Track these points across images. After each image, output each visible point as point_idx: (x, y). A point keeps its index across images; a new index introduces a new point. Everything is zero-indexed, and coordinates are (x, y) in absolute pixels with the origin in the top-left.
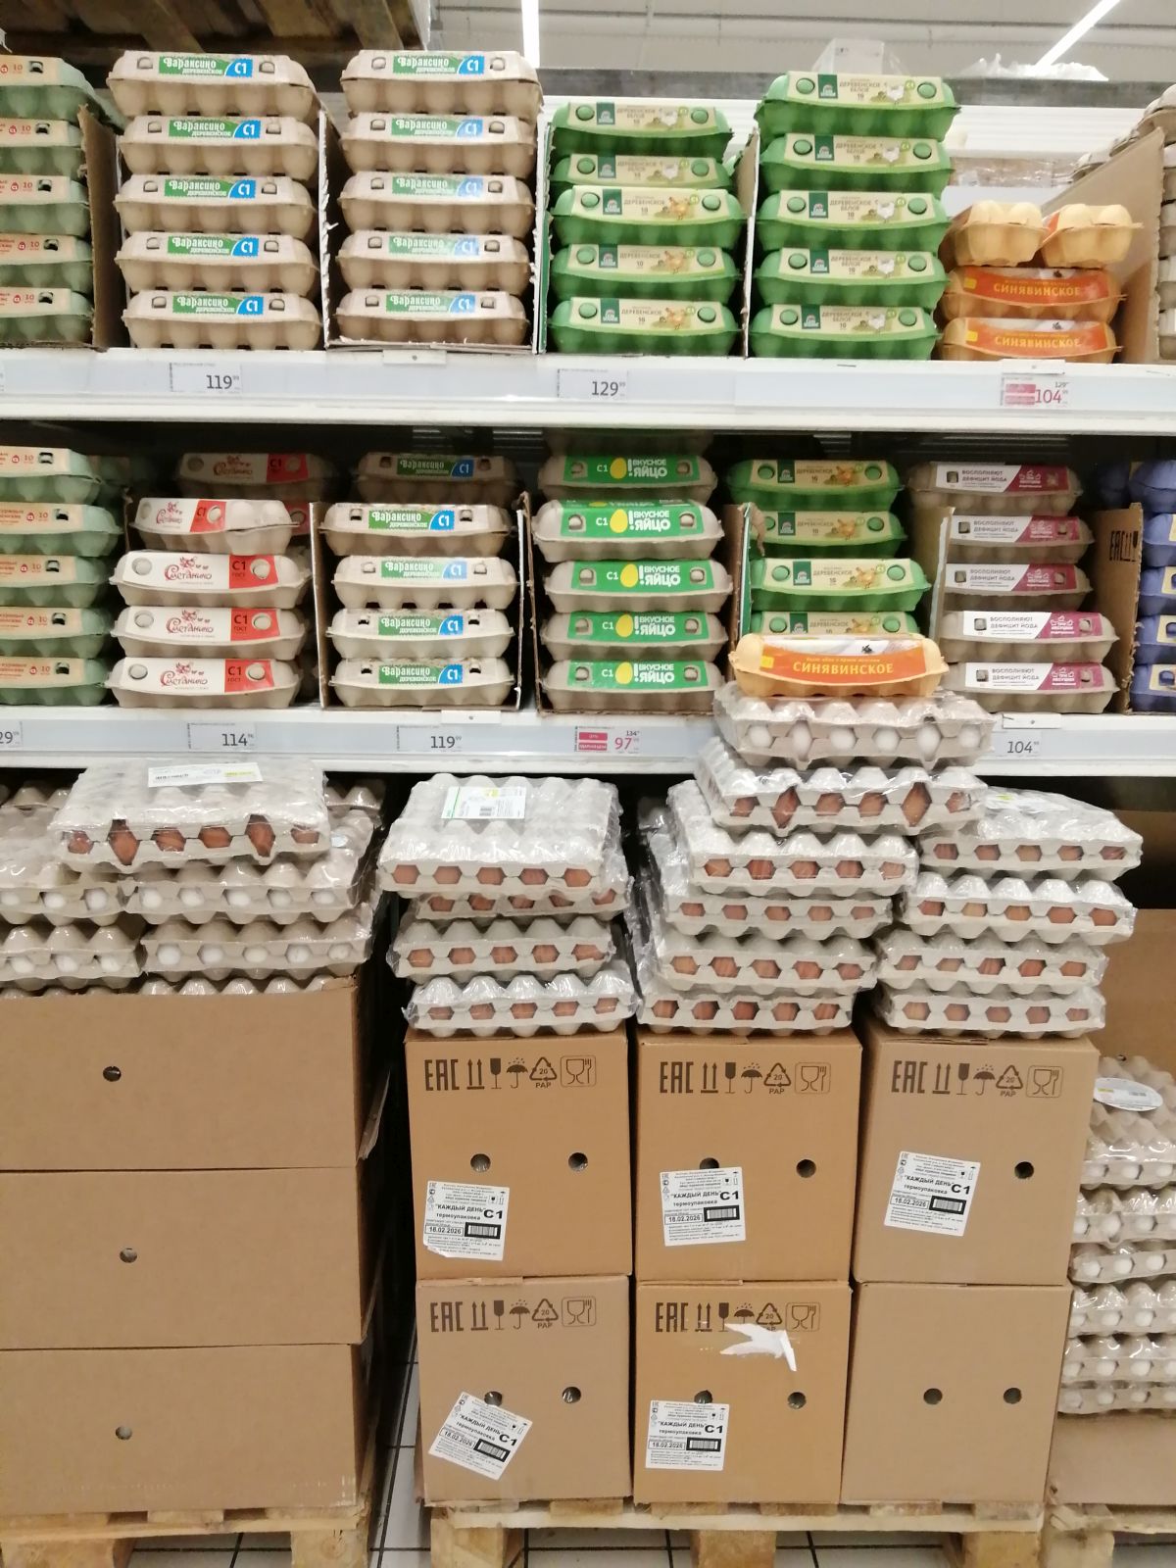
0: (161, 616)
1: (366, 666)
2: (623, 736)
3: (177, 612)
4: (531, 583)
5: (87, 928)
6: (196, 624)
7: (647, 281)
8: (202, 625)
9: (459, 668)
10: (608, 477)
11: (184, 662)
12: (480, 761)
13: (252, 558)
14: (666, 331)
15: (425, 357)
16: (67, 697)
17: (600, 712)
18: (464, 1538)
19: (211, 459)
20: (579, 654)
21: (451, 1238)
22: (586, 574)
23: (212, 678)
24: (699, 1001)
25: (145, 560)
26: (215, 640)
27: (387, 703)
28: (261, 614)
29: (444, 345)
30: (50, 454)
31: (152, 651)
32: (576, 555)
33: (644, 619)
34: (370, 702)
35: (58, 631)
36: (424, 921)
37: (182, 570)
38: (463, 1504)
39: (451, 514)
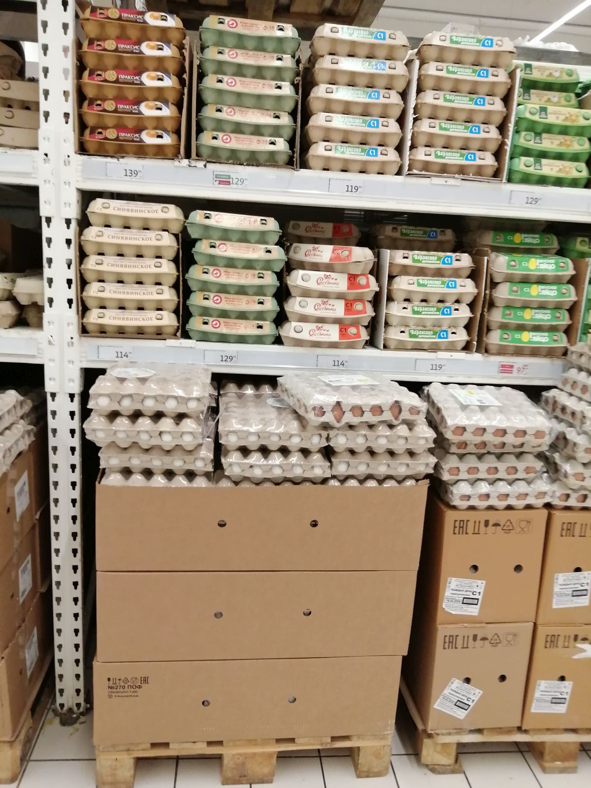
0: (312, 302)
1: (403, 330)
2: (521, 367)
3: (319, 301)
4: (488, 292)
5: (305, 452)
6: (328, 307)
7: (553, 151)
8: (331, 307)
9: (446, 331)
10: (512, 242)
11: (320, 325)
12: (453, 377)
13: (358, 275)
14: (561, 175)
15: (451, 182)
16: (259, 340)
17: (512, 355)
18: (439, 748)
19: (304, 225)
20: (504, 327)
21: (456, 604)
22: (515, 288)
23: (333, 333)
24: (580, 494)
25: (307, 274)
26: (337, 315)
27: (409, 347)
28: (358, 303)
29: (461, 176)
30: (266, 220)
31: (304, 319)
32: (509, 279)
33: (537, 311)
34: (401, 347)
35: (259, 308)
36: (454, 453)
37: (325, 280)
38: (444, 731)
39: (451, 257)
